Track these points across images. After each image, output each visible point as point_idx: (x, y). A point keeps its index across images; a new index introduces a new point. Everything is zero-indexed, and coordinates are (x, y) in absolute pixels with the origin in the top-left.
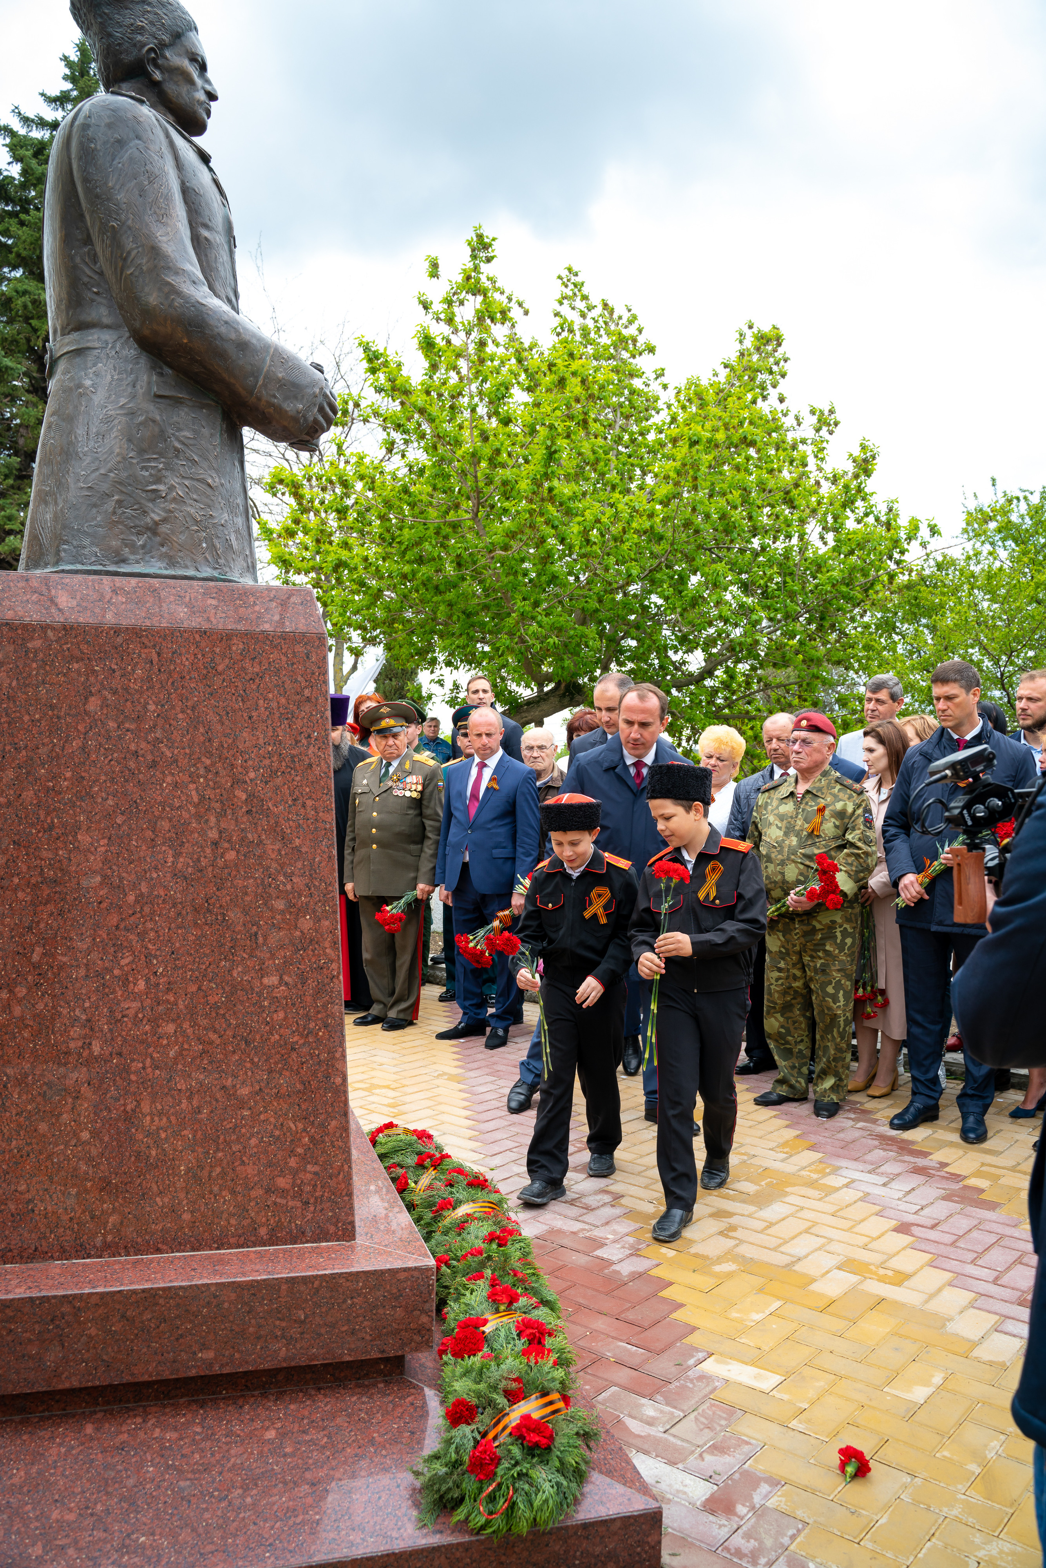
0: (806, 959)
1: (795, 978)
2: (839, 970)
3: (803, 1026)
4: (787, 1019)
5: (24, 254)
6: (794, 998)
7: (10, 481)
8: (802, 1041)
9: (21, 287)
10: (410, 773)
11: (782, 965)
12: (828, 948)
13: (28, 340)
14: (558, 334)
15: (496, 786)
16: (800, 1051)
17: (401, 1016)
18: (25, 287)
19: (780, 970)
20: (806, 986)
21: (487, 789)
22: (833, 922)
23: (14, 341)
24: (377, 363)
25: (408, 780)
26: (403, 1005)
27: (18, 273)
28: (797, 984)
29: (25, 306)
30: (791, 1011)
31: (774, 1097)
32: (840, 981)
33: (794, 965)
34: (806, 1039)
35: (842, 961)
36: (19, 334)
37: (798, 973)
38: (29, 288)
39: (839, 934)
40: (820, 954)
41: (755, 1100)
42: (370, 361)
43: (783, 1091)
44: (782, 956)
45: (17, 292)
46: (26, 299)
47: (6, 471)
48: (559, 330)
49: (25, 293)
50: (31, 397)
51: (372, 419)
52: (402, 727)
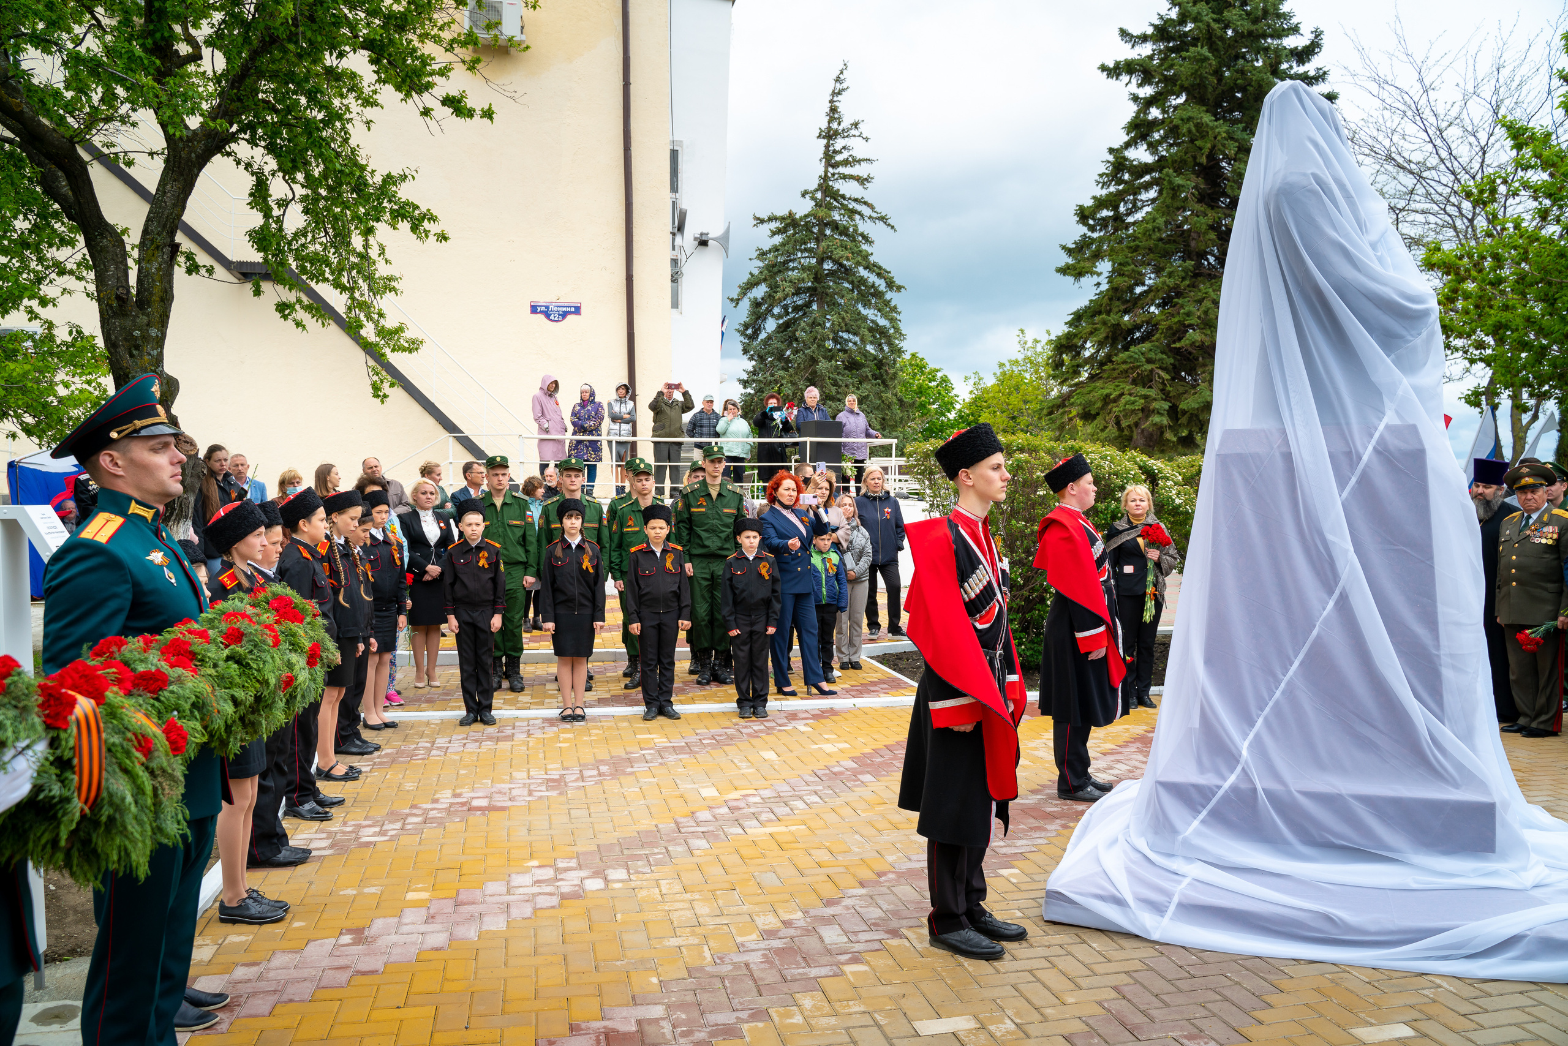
5: (1186, 84)
7: (1187, 282)
9: (1185, 115)
10: (1547, 524)
13: (1195, 158)
17: (1542, 727)
18: (1189, 114)
23: (1183, 162)
24: (1521, 139)
25: (1545, 530)
26: (1543, 718)
27: (1182, 100)
29: (1190, 131)
36: (1186, 153)
42: (1515, 137)
45: (1182, 120)
46: (1191, 125)
47: (1183, 274)
49: (1190, 119)
50: (1199, 207)
51: (1523, 192)
52: (1542, 485)
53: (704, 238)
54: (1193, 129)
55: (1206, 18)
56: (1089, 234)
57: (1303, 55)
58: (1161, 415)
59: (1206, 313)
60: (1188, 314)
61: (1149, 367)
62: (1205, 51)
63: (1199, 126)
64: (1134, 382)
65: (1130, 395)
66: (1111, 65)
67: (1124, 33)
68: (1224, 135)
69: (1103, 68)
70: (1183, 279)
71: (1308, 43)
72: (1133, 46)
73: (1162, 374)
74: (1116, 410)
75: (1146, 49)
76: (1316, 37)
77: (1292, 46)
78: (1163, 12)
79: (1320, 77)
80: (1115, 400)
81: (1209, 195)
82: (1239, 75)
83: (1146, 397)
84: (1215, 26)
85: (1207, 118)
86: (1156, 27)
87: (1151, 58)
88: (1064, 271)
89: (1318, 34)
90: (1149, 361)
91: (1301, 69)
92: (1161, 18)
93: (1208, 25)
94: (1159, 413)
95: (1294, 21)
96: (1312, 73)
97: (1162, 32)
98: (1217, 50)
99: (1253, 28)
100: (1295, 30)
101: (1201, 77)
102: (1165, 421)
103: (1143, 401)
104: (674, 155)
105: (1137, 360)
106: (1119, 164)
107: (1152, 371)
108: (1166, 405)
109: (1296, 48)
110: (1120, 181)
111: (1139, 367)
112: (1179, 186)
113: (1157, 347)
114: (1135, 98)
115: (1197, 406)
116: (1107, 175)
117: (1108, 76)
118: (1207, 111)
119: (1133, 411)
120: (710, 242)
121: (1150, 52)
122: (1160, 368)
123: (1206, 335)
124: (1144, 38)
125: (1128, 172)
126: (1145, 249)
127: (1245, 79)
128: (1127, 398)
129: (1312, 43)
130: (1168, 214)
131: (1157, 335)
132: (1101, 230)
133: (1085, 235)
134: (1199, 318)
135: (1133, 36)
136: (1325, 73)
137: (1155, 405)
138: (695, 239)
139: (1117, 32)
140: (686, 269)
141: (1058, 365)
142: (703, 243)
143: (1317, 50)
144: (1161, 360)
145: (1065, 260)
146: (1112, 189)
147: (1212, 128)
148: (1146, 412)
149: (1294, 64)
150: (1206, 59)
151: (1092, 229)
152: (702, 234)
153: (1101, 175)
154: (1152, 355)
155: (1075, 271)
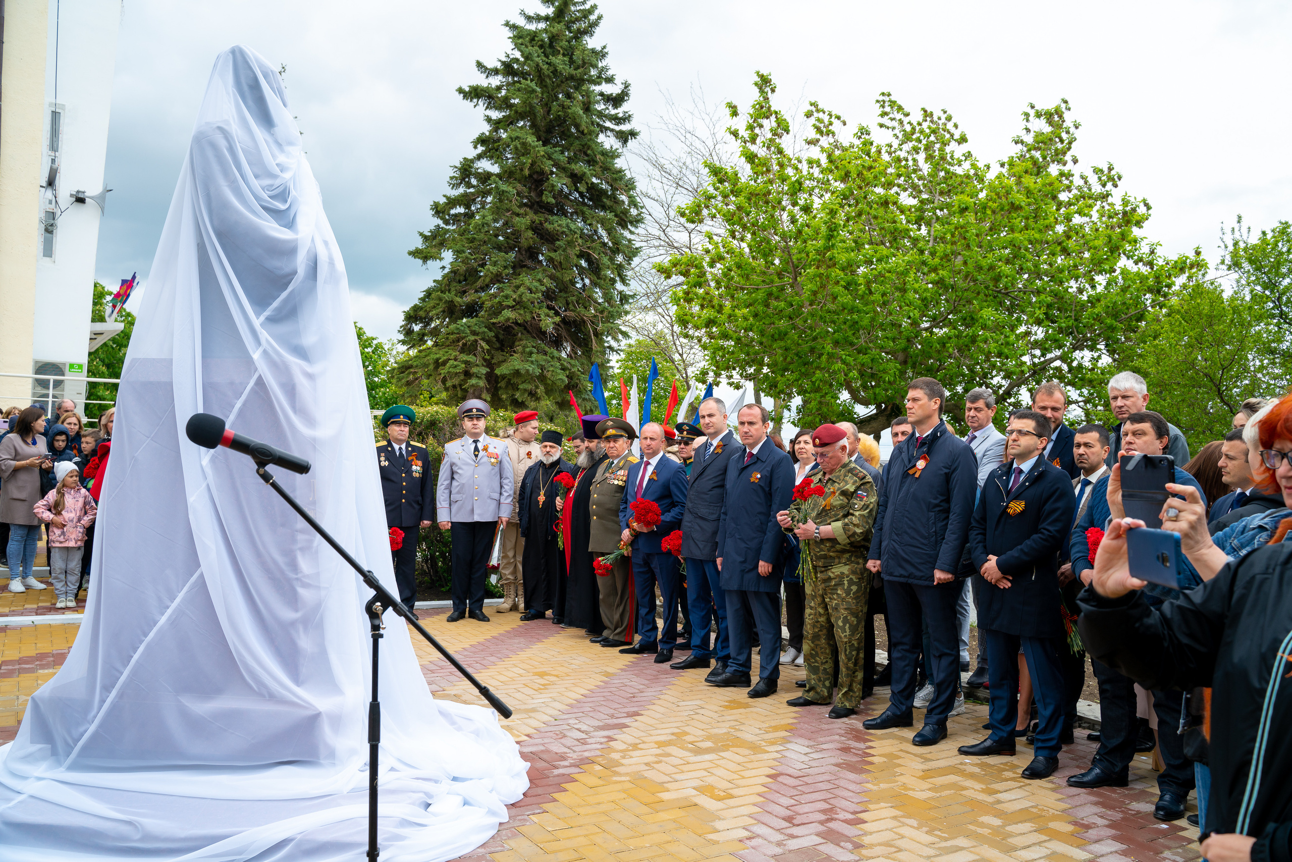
0: (827, 600)
1: (820, 615)
2: (846, 609)
3: (827, 651)
4: (817, 645)
5: (519, 110)
6: (820, 631)
8: (827, 662)
9: (514, 134)
10: (621, 469)
11: (812, 604)
12: (839, 592)
13: (521, 171)
14: (860, 138)
15: (655, 478)
16: (825, 669)
17: (617, 638)
18: (517, 134)
19: (811, 608)
20: (828, 620)
21: (650, 480)
22: (842, 573)
24: (720, 176)
25: (619, 473)
26: (619, 630)
28: (822, 619)
30: (819, 640)
31: (801, 701)
32: (846, 617)
33: (819, 605)
34: (830, 661)
35: (848, 602)
37: (821, 611)
38: (519, 135)
39: (846, 582)
40: (835, 596)
41: (787, 702)
42: (716, 175)
43: (810, 696)
44: (813, 597)
45: (511, 138)
46: (517, 143)
48: (859, 134)
49: (517, 138)
50: (520, 210)
52: (622, 436)
53: (81, 196)
54: (519, 146)
55: (537, 59)
56: (442, 225)
57: (617, 100)
58: (480, 378)
59: (520, 296)
60: (507, 297)
61: (472, 338)
62: (533, 85)
63: (524, 144)
64: (462, 351)
65: (455, 360)
66: (467, 89)
67: (480, 65)
68: (542, 153)
69: (460, 91)
70: (505, 267)
71: (620, 92)
72: (487, 77)
73: (484, 344)
74: (443, 371)
75: (495, 81)
76: (626, 87)
77: (609, 93)
78: (510, 52)
79: (627, 119)
80: (444, 363)
81: (538, 202)
82: (560, 108)
83: (467, 363)
84: (545, 67)
85: (531, 139)
86: (503, 63)
87: (499, 88)
88: (415, 253)
89: (627, 86)
90: (474, 333)
91: (613, 112)
92: (508, 56)
93: (538, 65)
94: (477, 377)
95: (610, 73)
96: (621, 115)
97: (508, 68)
98: (546, 86)
99: (574, 72)
100: (610, 80)
101: (531, 107)
102: (482, 383)
103: (463, 366)
104: (55, 116)
105: (463, 332)
106: (466, 171)
107: (476, 341)
108: (484, 370)
109: (611, 94)
110: (469, 185)
111: (464, 337)
112: (503, 191)
113: (483, 322)
114: (489, 120)
115: (507, 372)
116: (456, 178)
117: (464, 97)
118: (533, 134)
119: (456, 373)
120: (87, 200)
121: (498, 83)
122: (483, 339)
123: (520, 314)
124: (496, 72)
125: (475, 178)
126: (480, 241)
127: (565, 112)
128: (451, 362)
129: (623, 91)
130: (497, 214)
131: (482, 313)
132: (454, 224)
133: (438, 225)
134: (514, 300)
135: (486, 69)
136: (630, 116)
137: (474, 370)
138: (72, 195)
139: (475, 64)
140: (60, 222)
141: (408, 332)
142: (80, 200)
143: (626, 98)
144: (484, 332)
145: (419, 243)
146: (461, 190)
147: (534, 147)
148: (467, 374)
149: (610, 107)
150: (534, 91)
151: (447, 222)
152: (78, 192)
153: (452, 178)
154: (476, 328)
155: (424, 256)
